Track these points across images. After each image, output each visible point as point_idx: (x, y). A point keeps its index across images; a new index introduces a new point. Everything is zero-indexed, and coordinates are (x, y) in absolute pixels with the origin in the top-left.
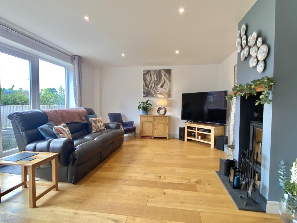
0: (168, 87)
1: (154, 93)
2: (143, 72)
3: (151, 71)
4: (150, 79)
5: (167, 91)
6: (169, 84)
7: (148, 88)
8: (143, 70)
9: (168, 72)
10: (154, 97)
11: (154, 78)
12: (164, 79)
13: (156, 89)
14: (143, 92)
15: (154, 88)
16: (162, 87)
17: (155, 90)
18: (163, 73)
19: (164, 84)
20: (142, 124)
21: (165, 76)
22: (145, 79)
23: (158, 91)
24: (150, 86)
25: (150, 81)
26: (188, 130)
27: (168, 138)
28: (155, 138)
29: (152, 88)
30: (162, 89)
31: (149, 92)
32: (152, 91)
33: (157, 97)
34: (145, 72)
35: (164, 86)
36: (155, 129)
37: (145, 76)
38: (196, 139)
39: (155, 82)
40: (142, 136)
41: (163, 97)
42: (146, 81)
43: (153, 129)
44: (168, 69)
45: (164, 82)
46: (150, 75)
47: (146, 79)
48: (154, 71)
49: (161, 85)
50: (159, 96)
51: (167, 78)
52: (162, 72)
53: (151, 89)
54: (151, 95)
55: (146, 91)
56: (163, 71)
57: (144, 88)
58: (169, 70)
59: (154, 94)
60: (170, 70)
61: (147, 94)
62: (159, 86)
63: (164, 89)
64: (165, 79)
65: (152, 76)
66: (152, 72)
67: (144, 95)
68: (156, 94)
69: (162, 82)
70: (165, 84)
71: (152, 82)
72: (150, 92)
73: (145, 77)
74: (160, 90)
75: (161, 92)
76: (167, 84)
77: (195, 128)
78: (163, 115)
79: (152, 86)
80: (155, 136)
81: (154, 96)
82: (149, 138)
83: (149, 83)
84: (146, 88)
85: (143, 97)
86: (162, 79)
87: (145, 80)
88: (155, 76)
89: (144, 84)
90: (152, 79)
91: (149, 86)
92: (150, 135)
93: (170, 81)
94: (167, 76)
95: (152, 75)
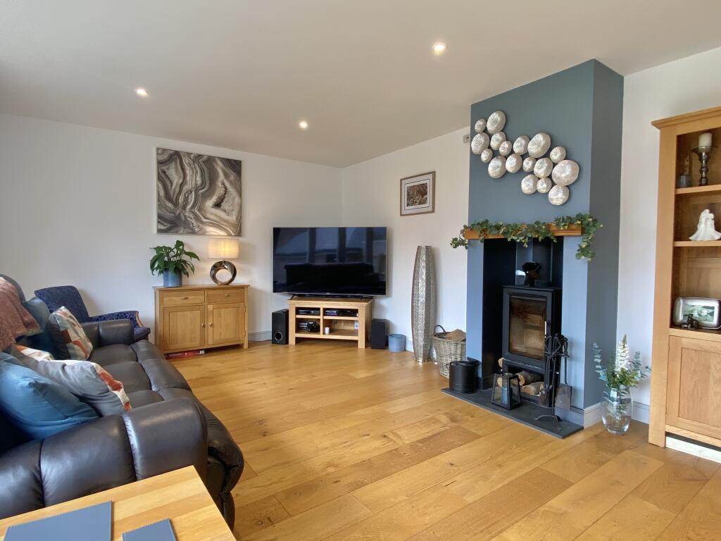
0: (237, 209)
1: (193, 221)
2: (158, 154)
3: (184, 156)
4: (179, 179)
5: (233, 218)
6: (237, 200)
7: (176, 204)
8: (158, 149)
9: (235, 166)
10: (193, 233)
11: (194, 178)
12: (223, 184)
13: (200, 210)
14: (160, 217)
15: (193, 206)
16: (218, 205)
17: (199, 214)
18: (219, 168)
19: (224, 197)
20: (167, 315)
21: (227, 176)
22: (163, 175)
23: (208, 216)
24: (181, 199)
25: (181, 186)
26: (298, 316)
27: (246, 346)
28: (209, 351)
29: (189, 207)
30: (218, 212)
31: (178, 217)
32: (187, 214)
33: (204, 233)
34: (165, 157)
35: (225, 205)
36: (211, 325)
37: (164, 168)
38: (320, 336)
39: (197, 190)
40: (166, 352)
41: (222, 233)
42: (168, 183)
43: (204, 326)
44: (234, 158)
45: (225, 194)
46: (179, 167)
47: (167, 176)
48: (192, 156)
49: (214, 199)
50: (211, 230)
51: (231, 182)
52: (217, 164)
53: (184, 208)
54: (184, 228)
55: (169, 215)
56: (219, 163)
57: (160, 205)
58: (235, 161)
59: (195, 224)
60: (240, 162)
61: (170, 223)
62: (210, 203)
63: (225, 211)
64: (227, 184)
65: (188, 171)
66: (186, 161)
67: (162, 227)
68: (201, 225)
69: (219, 191)
70: (225, 200)
71: (186, 188)
72: (183, 218)
73: (164, 172)
74: (212, 214)
75: (218, 220)
76: (233, 200)
77: (319, 309)
78: (228, 284)
79: (186, 199)
80: (210, 344)
81: (197, 230)
82: (190, 354)
83: (177, 190)
84: (170, 205)
85: (160, 231)
86: (219, 184)
87: (163, 178)
88: (197, 172)
89: (162, 193)
90: (188, 178)
91: (177, 199)
92: (196, 344)
93: (240, 193)
94: (232, 178)
95: (187, 168)
